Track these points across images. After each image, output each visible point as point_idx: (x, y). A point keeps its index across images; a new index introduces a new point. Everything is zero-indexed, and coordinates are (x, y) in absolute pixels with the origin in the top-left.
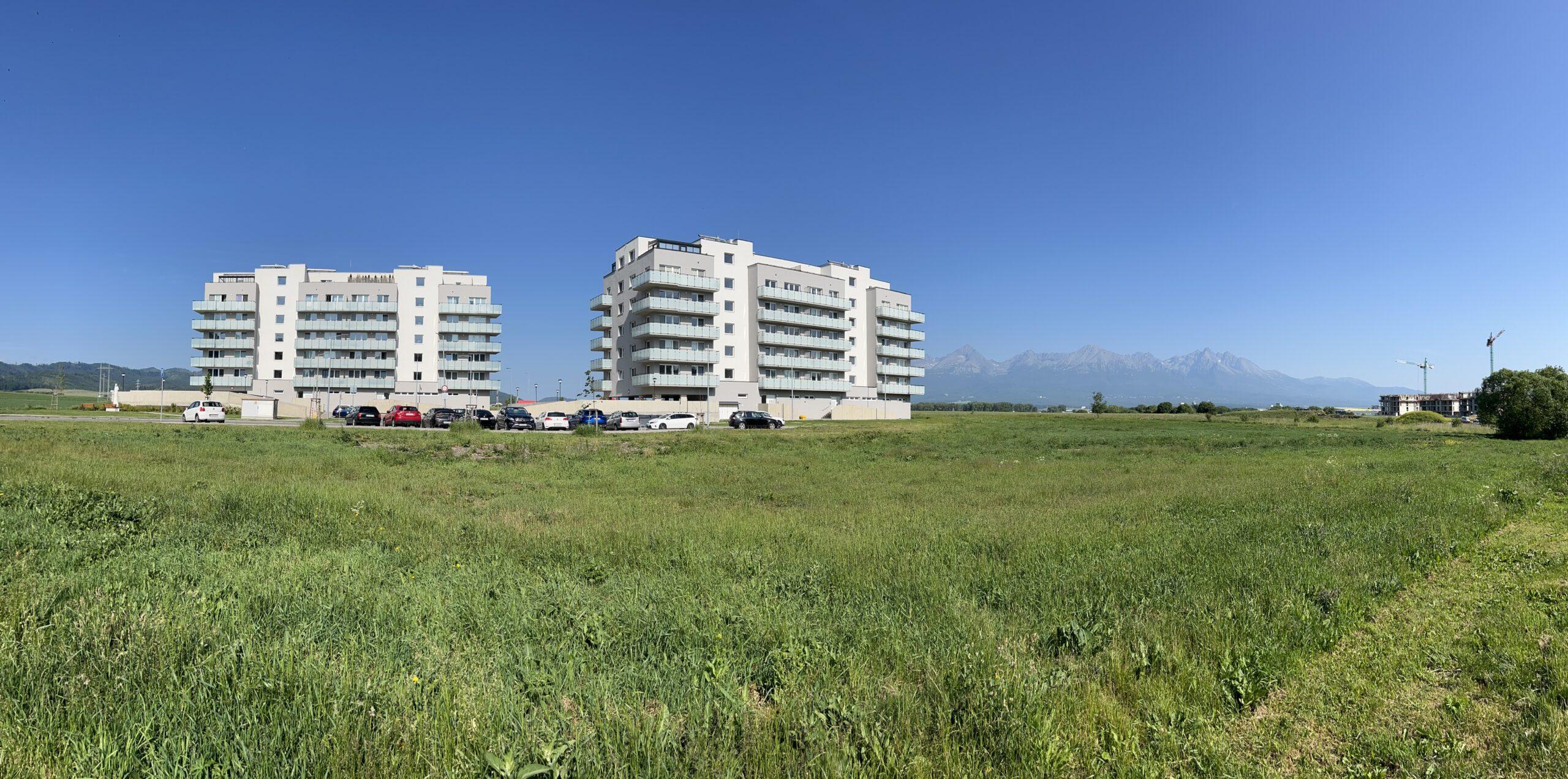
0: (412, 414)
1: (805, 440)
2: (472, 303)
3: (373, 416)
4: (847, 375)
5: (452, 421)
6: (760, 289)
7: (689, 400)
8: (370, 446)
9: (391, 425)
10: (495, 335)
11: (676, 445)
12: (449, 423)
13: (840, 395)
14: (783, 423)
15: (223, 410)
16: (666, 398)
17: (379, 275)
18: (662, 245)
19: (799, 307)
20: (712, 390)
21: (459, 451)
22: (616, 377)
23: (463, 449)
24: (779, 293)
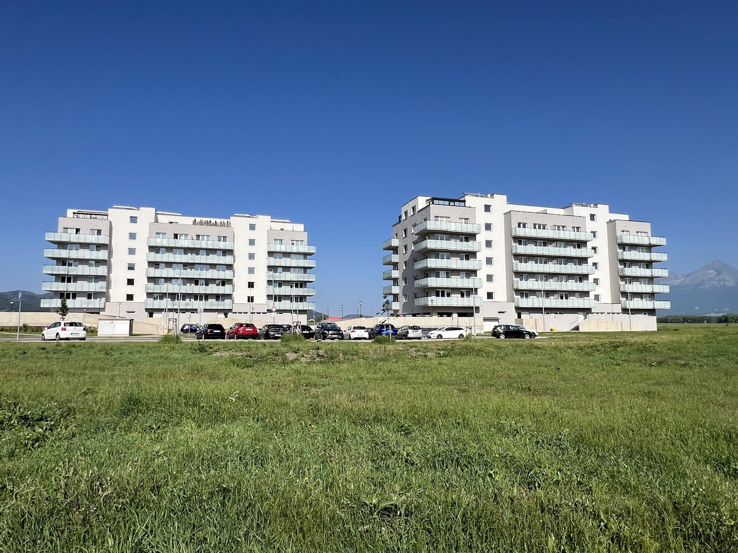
0: (251, 330)
1: (556, 348)
2: (293, 244)
3: (219, 331)
4: (592, 295)
5: (282, 334)
6: (513, 230)
7: (459, 316)
8: (222, 354)
9: (234, 338)
10: (311, 268)
11: (452, 350)
12: (280, 335)
13: (587, 311)
14: (537, 334)
15: (84, 329)
16: (441, 315)
17: (219, 221)
18: (436, 202)
19: (546, 242)
20: (477, 309)
21: (291, 356)
22: (403, 300)
23: (294, 354)
24: (529, 232)
